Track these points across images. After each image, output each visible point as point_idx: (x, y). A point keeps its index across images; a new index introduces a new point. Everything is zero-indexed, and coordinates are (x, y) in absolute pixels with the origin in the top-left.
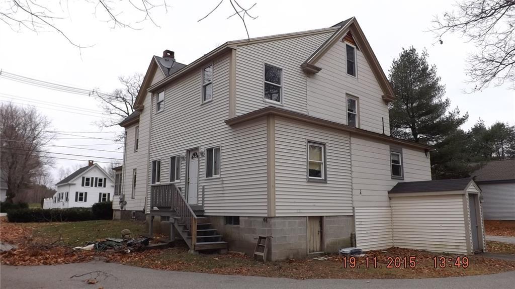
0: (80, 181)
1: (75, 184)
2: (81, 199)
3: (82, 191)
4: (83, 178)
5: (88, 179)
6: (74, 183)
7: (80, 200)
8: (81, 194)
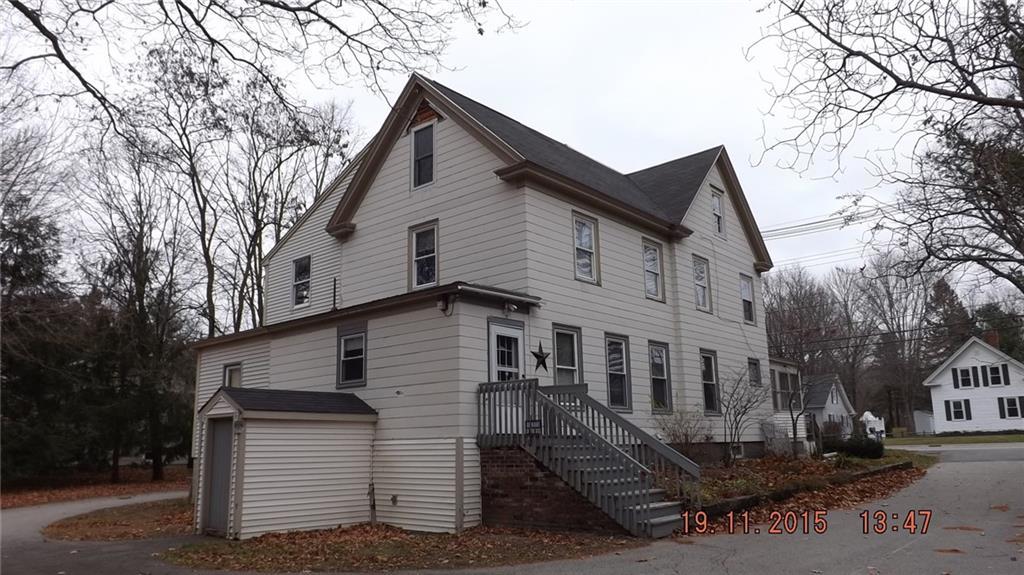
0: (949, 375)
1: (939, 386)
2: (959, 415)
3: (957, 399)
4: (954, 371)
5: (965, 372)
6: (937, 382)
7: (956, 417)
8: (957, 404)
